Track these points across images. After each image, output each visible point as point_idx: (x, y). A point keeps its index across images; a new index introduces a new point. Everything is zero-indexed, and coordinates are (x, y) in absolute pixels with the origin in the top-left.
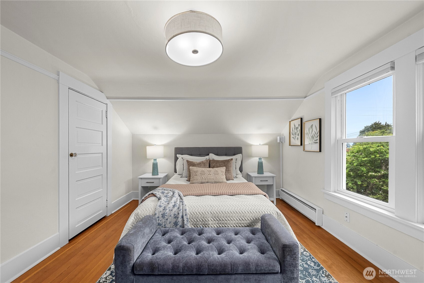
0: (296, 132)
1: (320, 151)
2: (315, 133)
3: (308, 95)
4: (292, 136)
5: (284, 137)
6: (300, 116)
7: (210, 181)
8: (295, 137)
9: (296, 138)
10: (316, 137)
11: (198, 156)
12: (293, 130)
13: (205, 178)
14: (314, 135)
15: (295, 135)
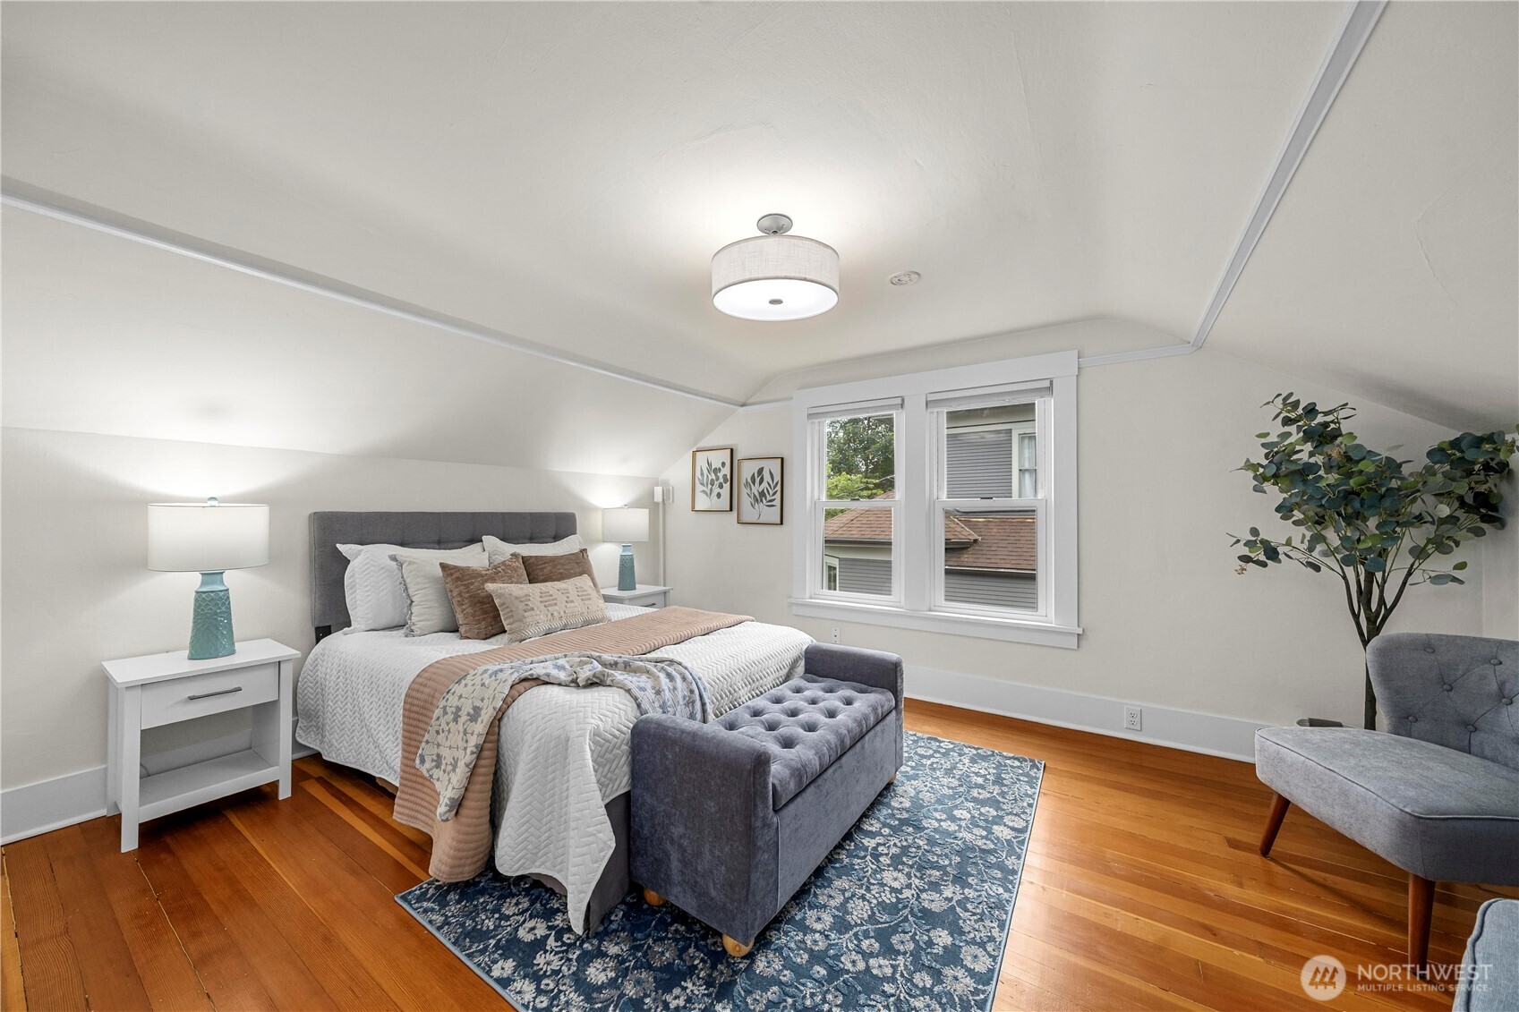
0: (712, 480)
1: (782, 523)
2: (770, 485)
3: (749, 401)
4: (699, 488)
5: (671, 488)
6: (728, 442)
7: (573, 621)
8: (711, 490)
9: (715, 493)
10: (771, 493)
11: (431, 545)
12: (702, 474)
13: (559, 613)
14: (765, 491)
15: (710, 486)
